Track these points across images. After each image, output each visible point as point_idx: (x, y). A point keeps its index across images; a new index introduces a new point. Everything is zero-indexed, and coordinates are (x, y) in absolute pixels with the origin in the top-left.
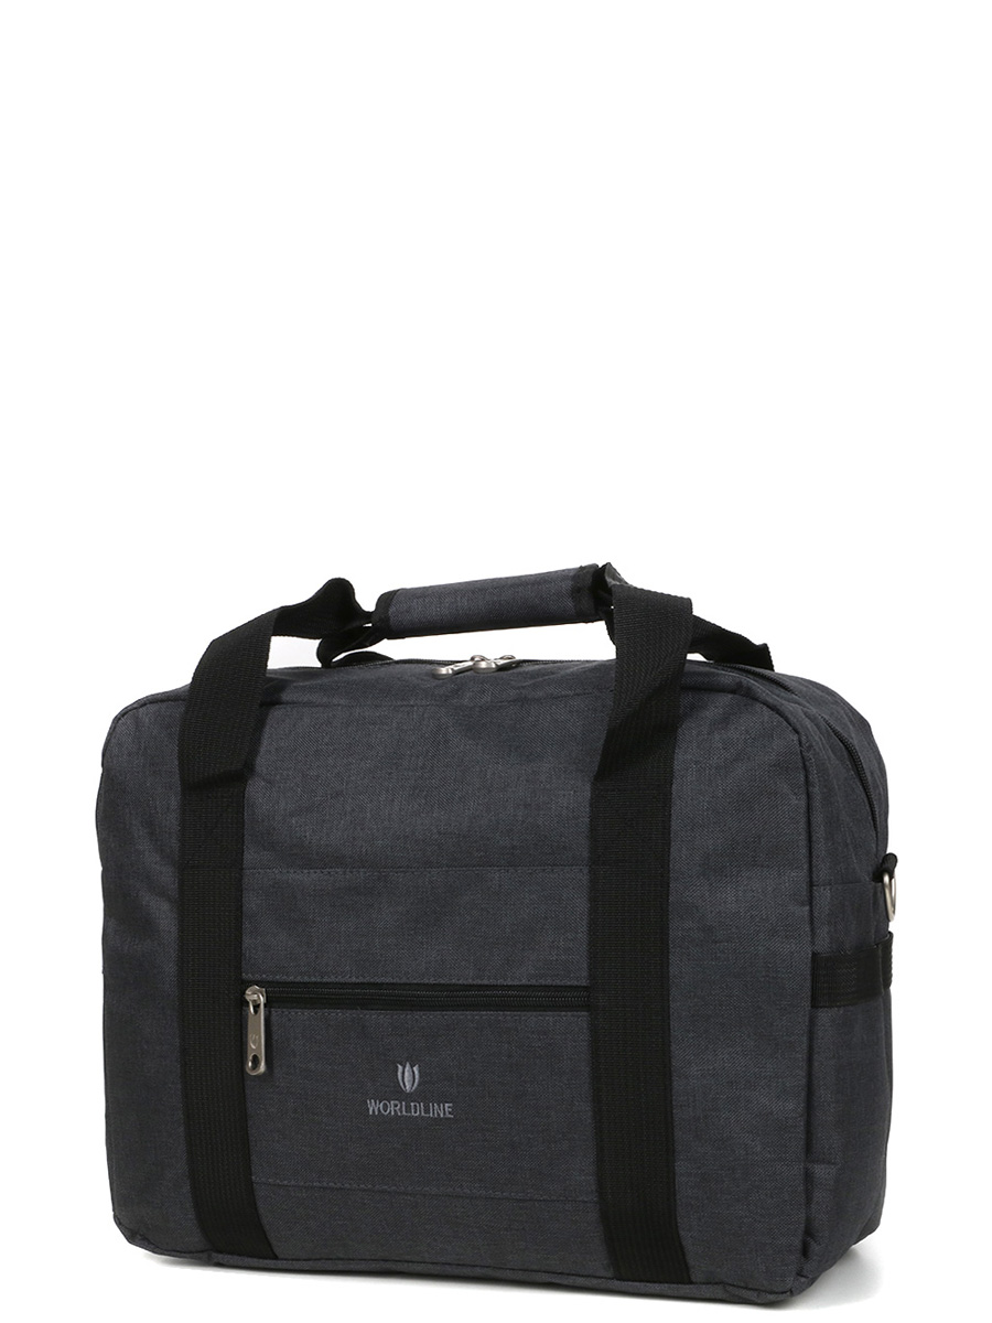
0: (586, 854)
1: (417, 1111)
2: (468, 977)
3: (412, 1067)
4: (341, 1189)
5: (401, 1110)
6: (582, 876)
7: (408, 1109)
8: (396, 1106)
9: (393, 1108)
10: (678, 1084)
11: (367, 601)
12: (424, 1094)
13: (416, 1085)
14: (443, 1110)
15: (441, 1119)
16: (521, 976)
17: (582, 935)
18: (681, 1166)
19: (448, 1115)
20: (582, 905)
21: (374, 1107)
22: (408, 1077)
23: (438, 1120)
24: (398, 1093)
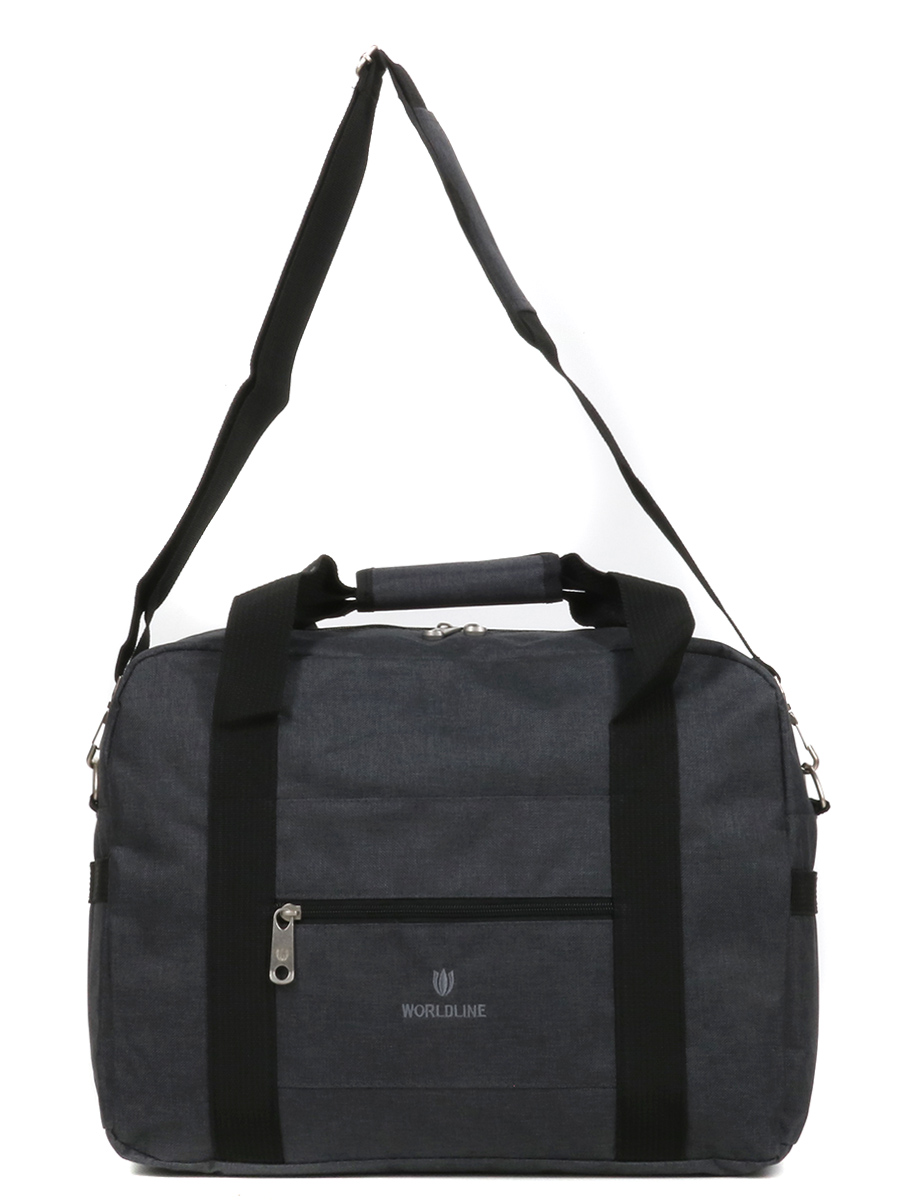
0: (606, 785)
1: (452, 1012)
2: (502, 890)
3: (447, 973)
4: (369, 1088)
5: (435, 1012)
6: (604, 805)
7: (442, 1011)
8: (430, 1008)
9: (429, 1011)
10: (689, 981)
11: (348, 578)
12: (459, 997)
13: (449, 990)
14: (478, 1011)
15: (474, 1019)
16: (552, 888)
17: (605, 853)
18: (691, 1052)
19: (480, 1015)
20: (604, 827)
21: (407, 1011)
22: (444, 982)
23: (473, 1021)
24: (432, 997)
